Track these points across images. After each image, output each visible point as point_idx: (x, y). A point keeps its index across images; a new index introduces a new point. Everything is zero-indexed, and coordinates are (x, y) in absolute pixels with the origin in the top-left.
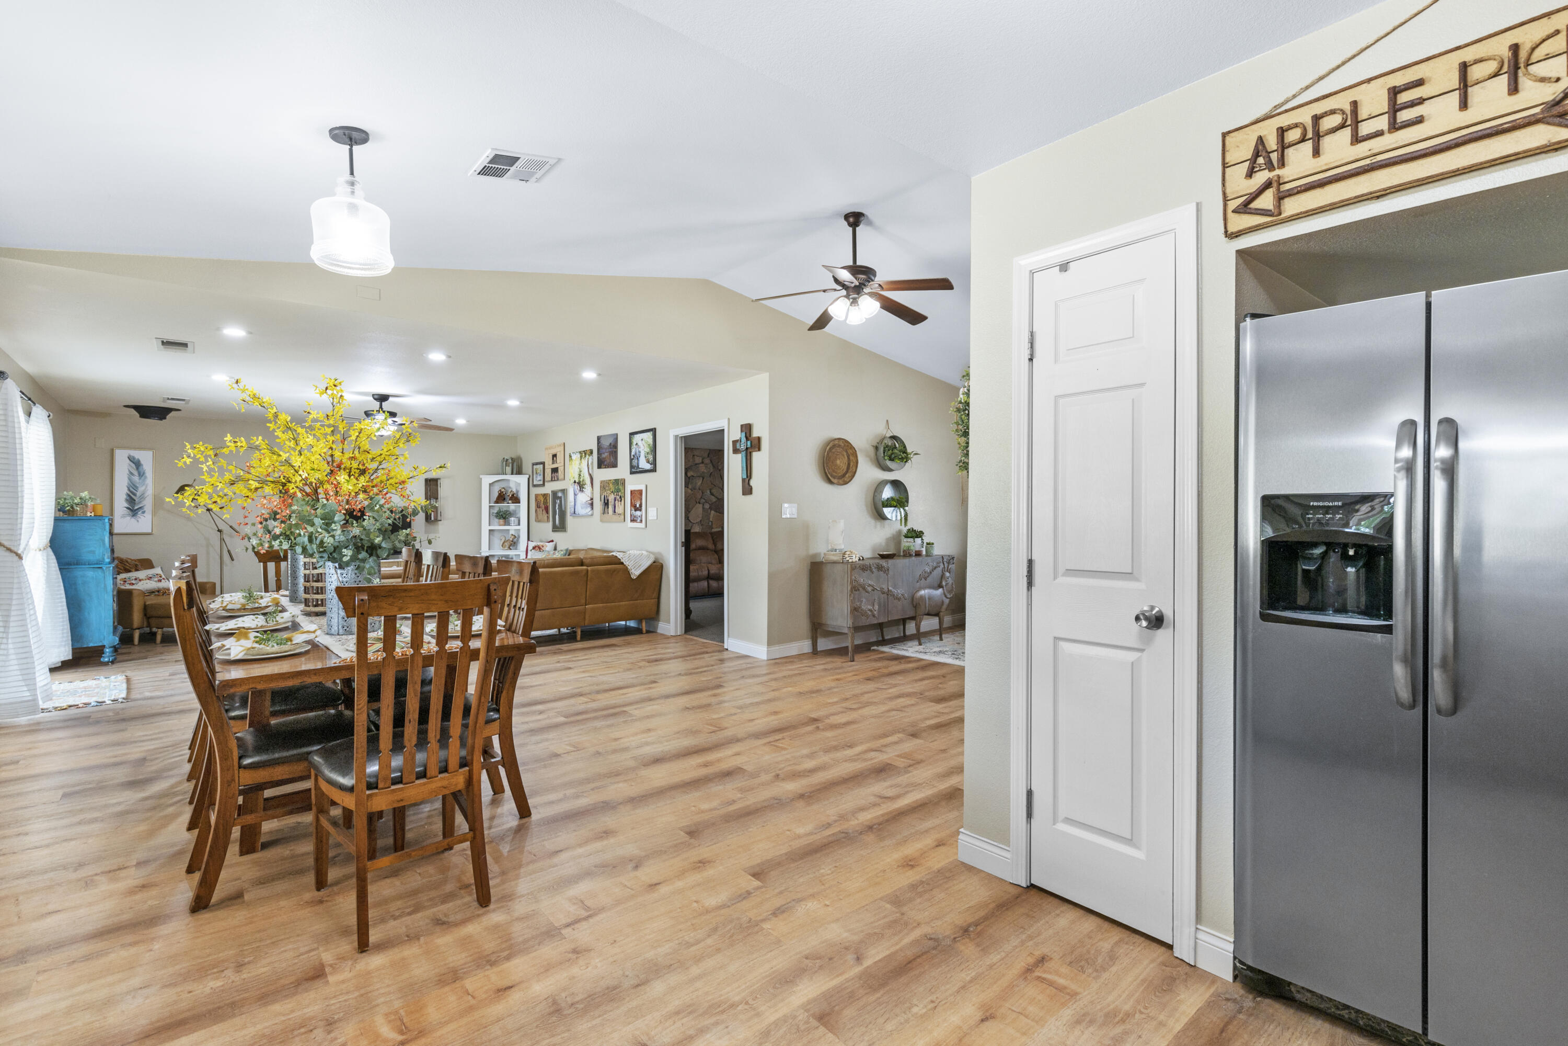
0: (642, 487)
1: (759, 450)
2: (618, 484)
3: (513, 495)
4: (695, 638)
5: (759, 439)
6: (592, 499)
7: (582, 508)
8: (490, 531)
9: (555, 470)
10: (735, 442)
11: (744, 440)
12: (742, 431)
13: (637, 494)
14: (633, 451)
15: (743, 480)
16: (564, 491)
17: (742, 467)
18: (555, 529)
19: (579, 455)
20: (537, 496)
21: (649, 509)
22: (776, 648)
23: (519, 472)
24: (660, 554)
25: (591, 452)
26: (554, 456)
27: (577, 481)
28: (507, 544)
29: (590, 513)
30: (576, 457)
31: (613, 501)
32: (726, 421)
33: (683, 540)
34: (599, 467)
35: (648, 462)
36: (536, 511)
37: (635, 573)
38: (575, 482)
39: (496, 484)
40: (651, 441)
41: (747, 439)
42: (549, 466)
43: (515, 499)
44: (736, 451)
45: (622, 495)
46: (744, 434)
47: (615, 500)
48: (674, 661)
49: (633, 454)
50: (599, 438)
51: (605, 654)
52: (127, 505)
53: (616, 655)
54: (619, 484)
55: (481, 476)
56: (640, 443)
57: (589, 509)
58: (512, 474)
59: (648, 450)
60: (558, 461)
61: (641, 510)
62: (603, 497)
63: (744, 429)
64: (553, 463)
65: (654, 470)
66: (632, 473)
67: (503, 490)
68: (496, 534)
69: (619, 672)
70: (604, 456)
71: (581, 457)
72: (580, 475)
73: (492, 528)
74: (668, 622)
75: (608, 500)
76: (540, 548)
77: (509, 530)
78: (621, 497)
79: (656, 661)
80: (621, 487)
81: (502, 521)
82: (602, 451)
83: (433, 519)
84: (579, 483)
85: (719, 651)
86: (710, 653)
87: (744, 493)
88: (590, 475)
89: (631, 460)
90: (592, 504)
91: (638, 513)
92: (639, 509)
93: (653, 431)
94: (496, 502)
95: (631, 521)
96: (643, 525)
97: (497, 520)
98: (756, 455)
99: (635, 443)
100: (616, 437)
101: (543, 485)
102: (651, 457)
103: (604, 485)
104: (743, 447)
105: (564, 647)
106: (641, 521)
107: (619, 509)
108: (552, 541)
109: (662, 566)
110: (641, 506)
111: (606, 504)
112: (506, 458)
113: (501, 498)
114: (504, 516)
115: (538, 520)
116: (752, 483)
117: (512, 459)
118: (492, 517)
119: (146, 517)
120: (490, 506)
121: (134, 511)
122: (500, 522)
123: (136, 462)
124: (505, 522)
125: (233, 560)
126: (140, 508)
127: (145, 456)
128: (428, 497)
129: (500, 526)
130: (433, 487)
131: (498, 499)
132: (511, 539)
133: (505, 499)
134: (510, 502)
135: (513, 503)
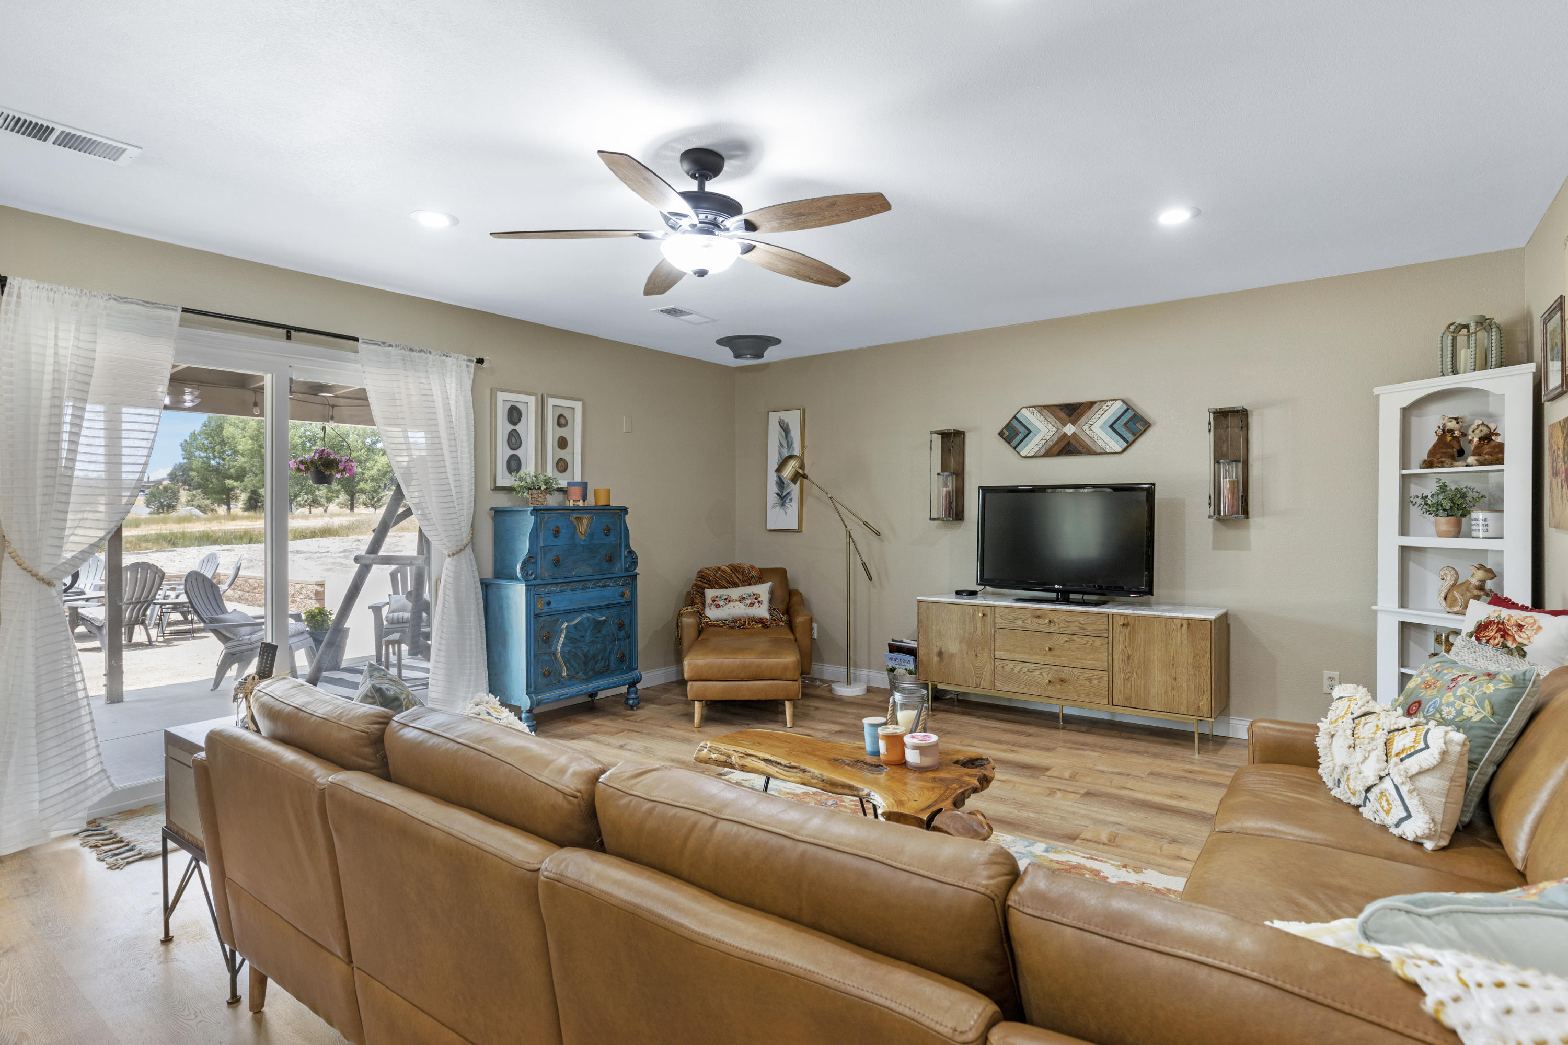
8: (1404, 550)
23: (1508, 357)
28: (1459, 596)
36: (1551, 485)
39: (1429, 407)
52: (776, 490)
55: (1376, 391)
58: (1484, 367)
67: (1452, 425)
68: (1433, 562)
73: (1411, 541)
76: (1504, 635)
77: (1475, 551)
81: (1444, 522)
83: (1224, 512)
94: (1428, 464)
97: (1429, 518)
112: (1459, 320)
113: (1447, 449)
114: (1455, 508)
117: (1483, 322)
118: (1415, 512)
119: (793, 507)
120: (1403, 477)
121: (783, 498)
122: (1436, 524)
123: (785, 429)
124: (1459, 525)
125: (870, 579)
126: (788, 493)
127: (793, 419)
128: (1219, 457)
129: (1440, 535)
130: (1234, 431)
131: (1433, 452)
132: (1475, 582)
133: (1461, 453)
134: (1471, 459)
135: (1481, 463)
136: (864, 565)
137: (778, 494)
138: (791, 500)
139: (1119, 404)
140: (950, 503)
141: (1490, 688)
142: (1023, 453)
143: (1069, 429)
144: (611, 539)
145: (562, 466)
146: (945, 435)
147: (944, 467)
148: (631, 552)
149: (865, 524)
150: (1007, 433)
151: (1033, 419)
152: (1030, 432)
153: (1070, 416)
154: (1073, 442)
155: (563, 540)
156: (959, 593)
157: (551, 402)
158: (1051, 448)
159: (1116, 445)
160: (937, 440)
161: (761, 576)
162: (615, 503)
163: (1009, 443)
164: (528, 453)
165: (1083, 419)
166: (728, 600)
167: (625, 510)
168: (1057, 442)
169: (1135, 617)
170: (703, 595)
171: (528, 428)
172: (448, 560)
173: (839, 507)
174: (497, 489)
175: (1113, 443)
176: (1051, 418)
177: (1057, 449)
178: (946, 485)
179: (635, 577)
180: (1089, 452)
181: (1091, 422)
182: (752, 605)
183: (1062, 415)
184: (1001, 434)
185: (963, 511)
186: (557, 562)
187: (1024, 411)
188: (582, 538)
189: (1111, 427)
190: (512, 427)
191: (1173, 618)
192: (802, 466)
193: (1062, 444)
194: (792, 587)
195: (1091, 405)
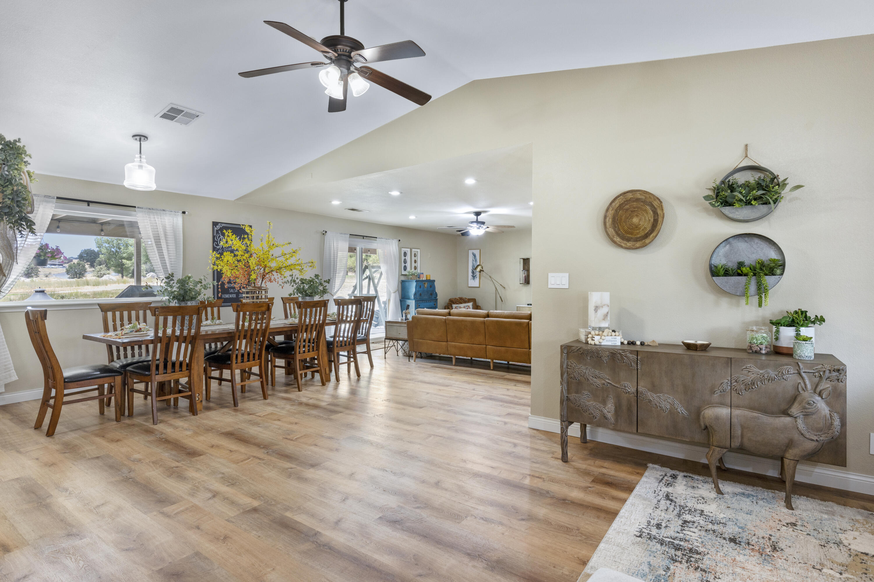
119: (477, 280)
121: (474, 277)
123: (474, 255)
125: (502, 301)
126: (476, 276)
127: (477, 252)
136: (500, 297)
137: (472, 276)
138: (477, 278)
140: (526, 279)
144: (432, 289)
145: (415, 268)
146: (524, 260)
147: (524, 269)
148: (436, 293)
149: (501, 285)
155: (422, 289)
156: (528, 305)
157: (413, 250)
160: (522, 261)
161: (469, 301)
162: (431, 279)
164: (408, 265)
166: (460, 307)
167: (434, 281)
170: (452, 306)
171: (408, 258)
172: (393, 294)
173: (493, 280)
174: (402, 275)
178: (524, 274)
179: (437, 300)
182: (467, 309)
185: (529, 281)
186: (420, 295)
188: (425, 289)
190: (405, 258)
192: (482, 268)
194: (477, 305)
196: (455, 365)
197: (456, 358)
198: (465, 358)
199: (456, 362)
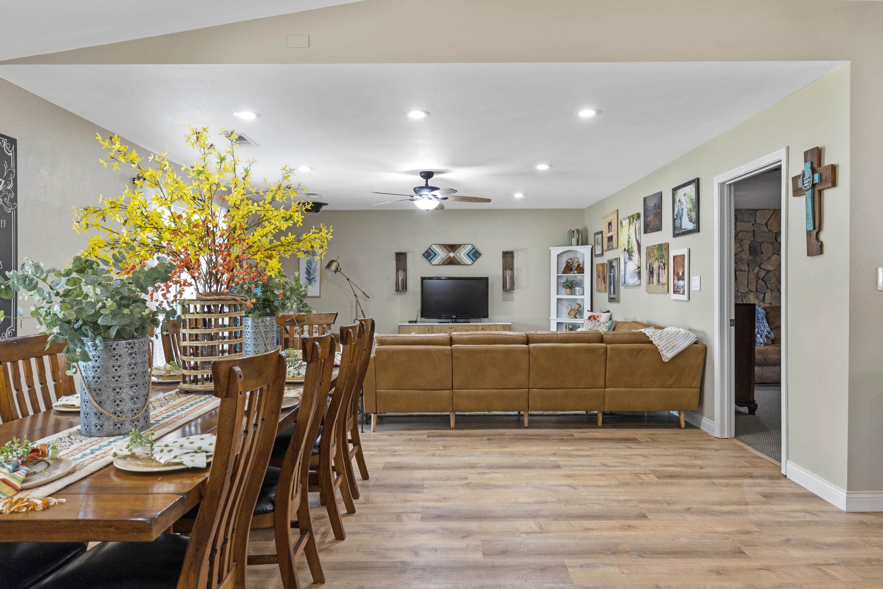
0: (685, 252)
1: (834, 184)
2: (661, 250)
3: (579, 265)
4: (747, 447)
5: (834, 168)
6: (639, 268)
7: (631, 278)
8: (558, 299)
9: (610, 239)
10: (795, 179)
11: (808, 173)
12: (806, 161)
13: (679, 260)
14: (676, 209)
15: (809, 233)
16: (618, 259)
17: (807, 215)
18: (611, 300)
19: (628, 221)
20: (597, 265)
21: (692, 278)
22: (857, 495)
23: (585, 243)
24: (703, 333)
25: (639, 216)
26: (610, 224)
27: (626, 249)
28: (573, 313)
29: (637, 283)
30: (625, 223)
31: (657, 269)
32: (784, 151)
33: (733, 317)
34: (645, 232)
35: (691, 221)
36: (597, 280)
37: (668, 355)
38: (625, 250)
39: (564, 255)
40: (693, 195)
41: (813, 171)
42: (606, 235)
43: (581, 270)
44: (797, 192)
45: (666, 262)
46: (809, 165)
47: (659, 268)
48: (694, 481)
49: (676, 213)
50: (645, 199)
51: (613, 452)
52: (306, 276)
53: (625, 457)
54: (664, 248)
55: (550, 248)
56: (683, 200)
57: (636, 279)
58: (578, 245)
59: (690, 206)
60: (613, 230)
61: (683, 279)
62: (648, 264)
63: (809, 157)
64: (609, 232)
65: (697, 230)
66: (675, 235)
67: (570, 261)
68: (565, 303)
69: (609, 486)
70: (649, 219)
71: (630, 222)
72: (629, 242)
73: (559, 297)
74: (712, 418)
75: (653, 268)
76: (595, 319)
77: (576, 299)
78: (664, 265)
79: (671, 476)
80: (664, 253)
81: (568, 291)
82: (648, 213)
83: (508, 288)
84: (628, 251)
85: (771, 477)
86: (756, 477)
87: (810, 253)
88: (637, 241)
89: (674, 220)
90: (639, 273)
91: (681, 283)
92: (681, 278)
93: (697, 182)
94: (564, 273)
95: (674, 292)
96: (685, 297)
97: (564, 289)
98: (829, 195)
99: (678, 200)
100: (660, 196)
101: (602, 254)
102: (693, 215)
103: (650, 250)
104: (807, 184)
105: (577, 433)
106: (684, 293)
107: (663, 280)
108: (608, 312)
109: (705, 349)
110: (683, 273)
111: (651, 273)
112: (572, 229)
113: (568, 268)
114: (571, 286)
115: (599, 291)
116: (823, 237)
117: (578, 231)
118: (560, 287)
119: (316, 285)
120: (558, 276)
121: (310, 280)
122: (566, 292)
124: (572, 291)
126: (313, 278)
128: (505, 269)
129: (567, 295)
130: (509, 259)
131: (565, 269)
132: (576, 308)
133: (571, 269)
134: (575, 272)
135: (578, 273)
136: (362, 311)
137: (307, 278)
138: (315, 281)
139: (470, 246)
140: (402, 284)
141: (607, 325)
142: (433, 263)
143: (452, 255)
146: (398, 254)
147: (397, 268)
149: (363, 293)
150: (426, 255)
151: (437, 250)
152: (436, 255)
153: (452, 249)
154: (453, 260)
156: (410, 322)
158: (444, 262)
159: (469, 261)
160: (394, 256)
163: (427, 259)
165: (457, 251)
168: (447, 260)
169: (485, 325)
175: (468, 261)
176: (445, 250)
177: (447, 262)
178: (401, 276)
180: (460, 264)
181: (460, 252)
183: (449, 249)
184: (424, 255)
185: (407, 287)
187: (433, 246)
189: (468, 254)
191: (498, 325)
193: (449, 260)
195: (460, 245)
196: (456, 428)
197: (456, 415)
198: (486, 413)
199: (456, 422)
